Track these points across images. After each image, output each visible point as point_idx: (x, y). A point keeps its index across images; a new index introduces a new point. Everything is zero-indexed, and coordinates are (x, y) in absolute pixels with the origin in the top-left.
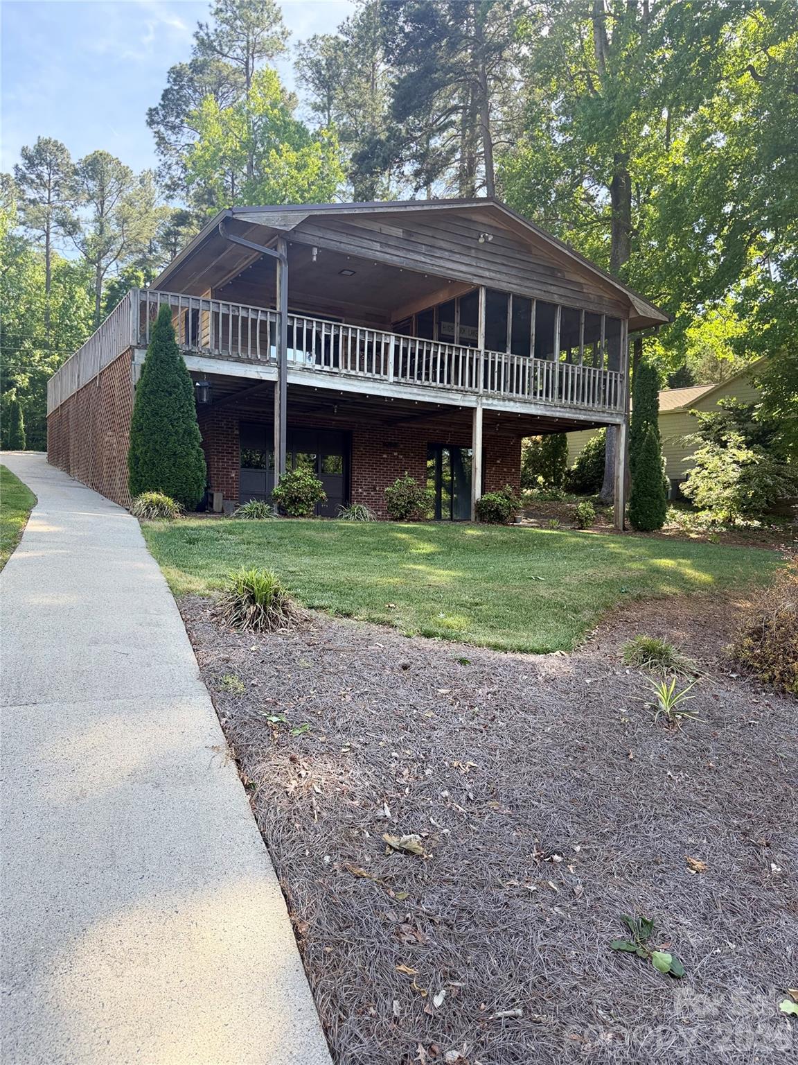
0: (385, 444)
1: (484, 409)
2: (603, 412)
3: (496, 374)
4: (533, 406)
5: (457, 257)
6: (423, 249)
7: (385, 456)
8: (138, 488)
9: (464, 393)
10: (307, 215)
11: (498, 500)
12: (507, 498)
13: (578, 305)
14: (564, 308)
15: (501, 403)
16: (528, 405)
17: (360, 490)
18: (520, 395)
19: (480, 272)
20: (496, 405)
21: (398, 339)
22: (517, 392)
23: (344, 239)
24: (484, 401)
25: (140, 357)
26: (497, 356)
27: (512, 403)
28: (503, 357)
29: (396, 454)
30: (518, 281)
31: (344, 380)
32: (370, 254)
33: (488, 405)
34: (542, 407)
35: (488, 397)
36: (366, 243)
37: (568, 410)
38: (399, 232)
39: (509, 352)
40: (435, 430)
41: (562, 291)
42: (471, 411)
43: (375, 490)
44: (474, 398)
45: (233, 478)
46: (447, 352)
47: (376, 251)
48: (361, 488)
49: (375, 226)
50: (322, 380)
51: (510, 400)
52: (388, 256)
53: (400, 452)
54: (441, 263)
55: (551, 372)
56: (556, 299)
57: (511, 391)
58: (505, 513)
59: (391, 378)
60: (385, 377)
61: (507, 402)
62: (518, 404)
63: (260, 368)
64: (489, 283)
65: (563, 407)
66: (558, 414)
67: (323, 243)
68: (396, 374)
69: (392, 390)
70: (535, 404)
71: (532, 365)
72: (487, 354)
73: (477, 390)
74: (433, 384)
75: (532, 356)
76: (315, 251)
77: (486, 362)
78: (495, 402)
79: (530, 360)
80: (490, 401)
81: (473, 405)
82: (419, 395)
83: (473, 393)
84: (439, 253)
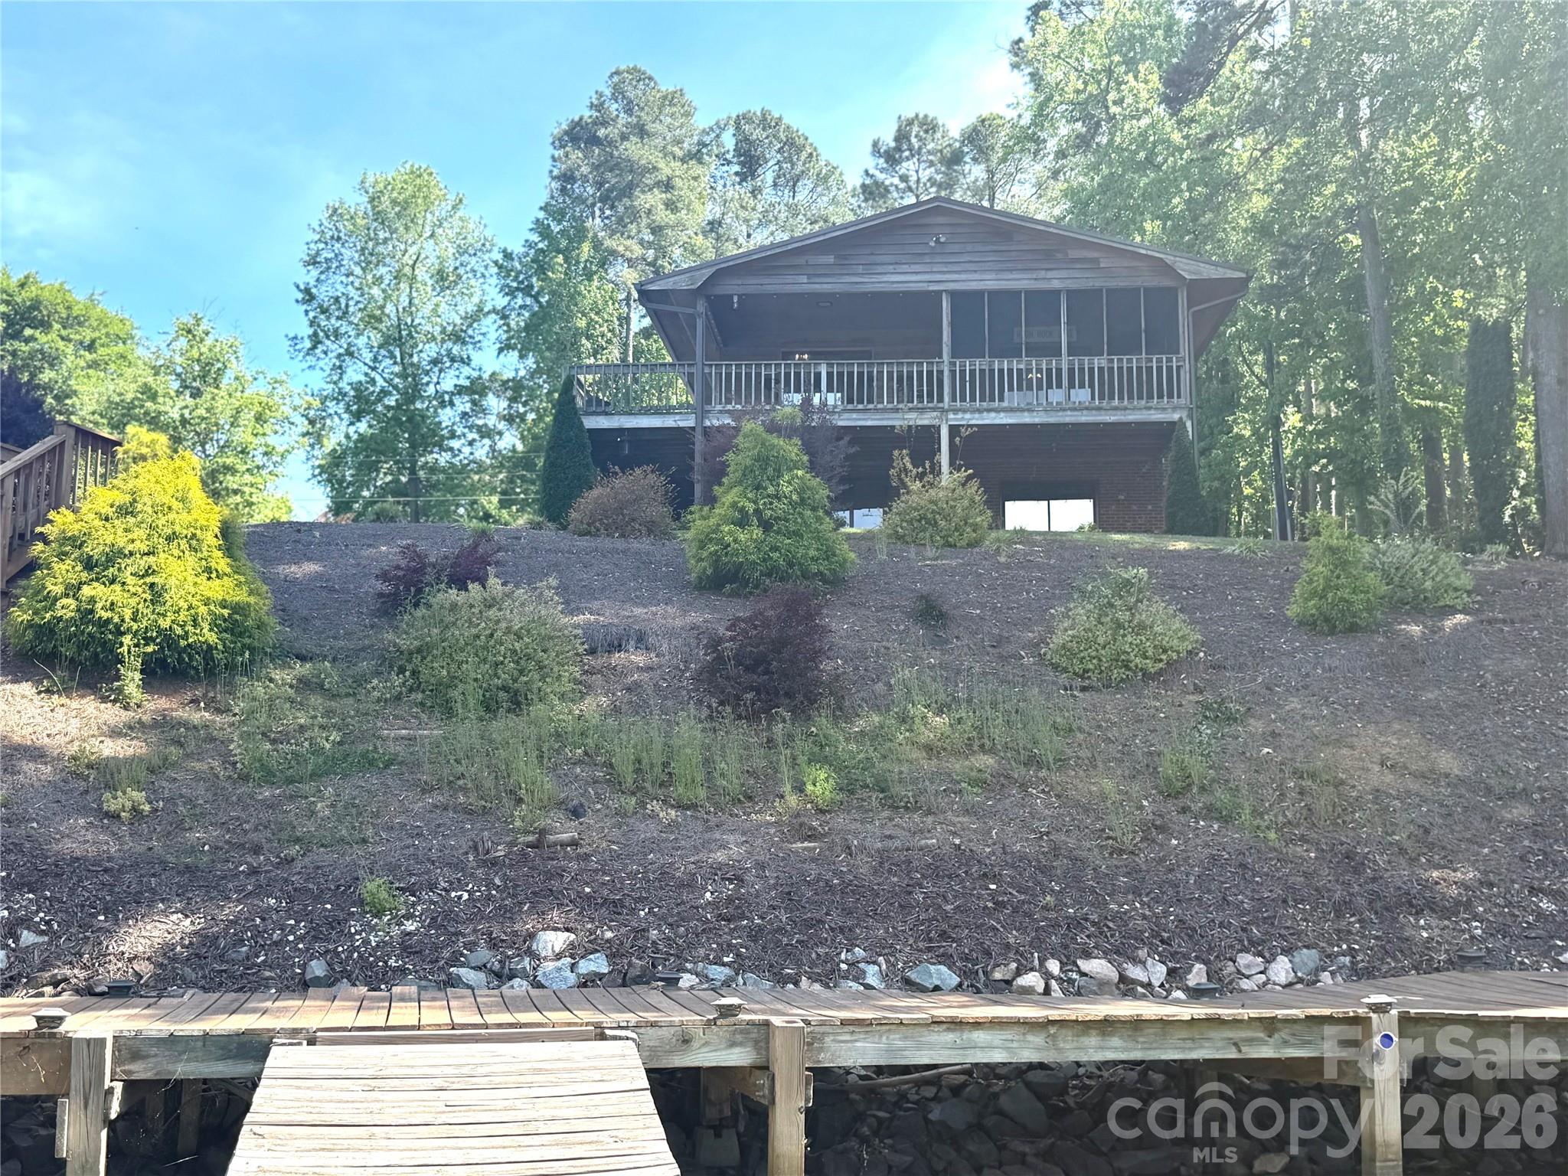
1: (950, 426)
3: (967, 384)
4: (1026, 414)
5: (905, 268)
6: (860, 269)
9: (922, 410)
10: (714, 269)
13: (1098, 284)
14: (1071, 293)
15: (977, 415)
16: (1019, 414)
18: (997, 403)
19: (938, 277)
20: (969, 419)
21: (829, 365)
23: (767, 281)
24: (951, 416)
26: (968, 363)
27: (993, 414)
28: (978, 363)
30: (993, 276)
32: (796, 289)
33: (957, 420)
34: (1040, 414)
35: (956, 411)
36: (790, 279)
37: (1084, 412)
38: (830, 259)
39: (986, 357)
41: (1063, 274)
42: (932, 430)
44: (936, 415)
46: (895, 370)
47: (800, 284)
49: (801, 260)
51: (989, 410)
52: (817, 286)
54: (885, 278)
56: (1056, 284)
61: (985, 414)
62: (1002, 414)
63: (677, 417)
64: (952, 287)
65: (1075, 410)
66: (1067, 420)
67: (742, 290)
70: (1031, 411)
71: (1023, 365)
72: (953, 364)
73: (940, 405)
74: (880, 406)
75: (1022, 356)
76: (735, 299)
77: (953, 373)
78: (968, 416)
79: (1020, 361)
80: (960, 415)
81: (936, 422)
83: (934, 409)
84: (880, 269)
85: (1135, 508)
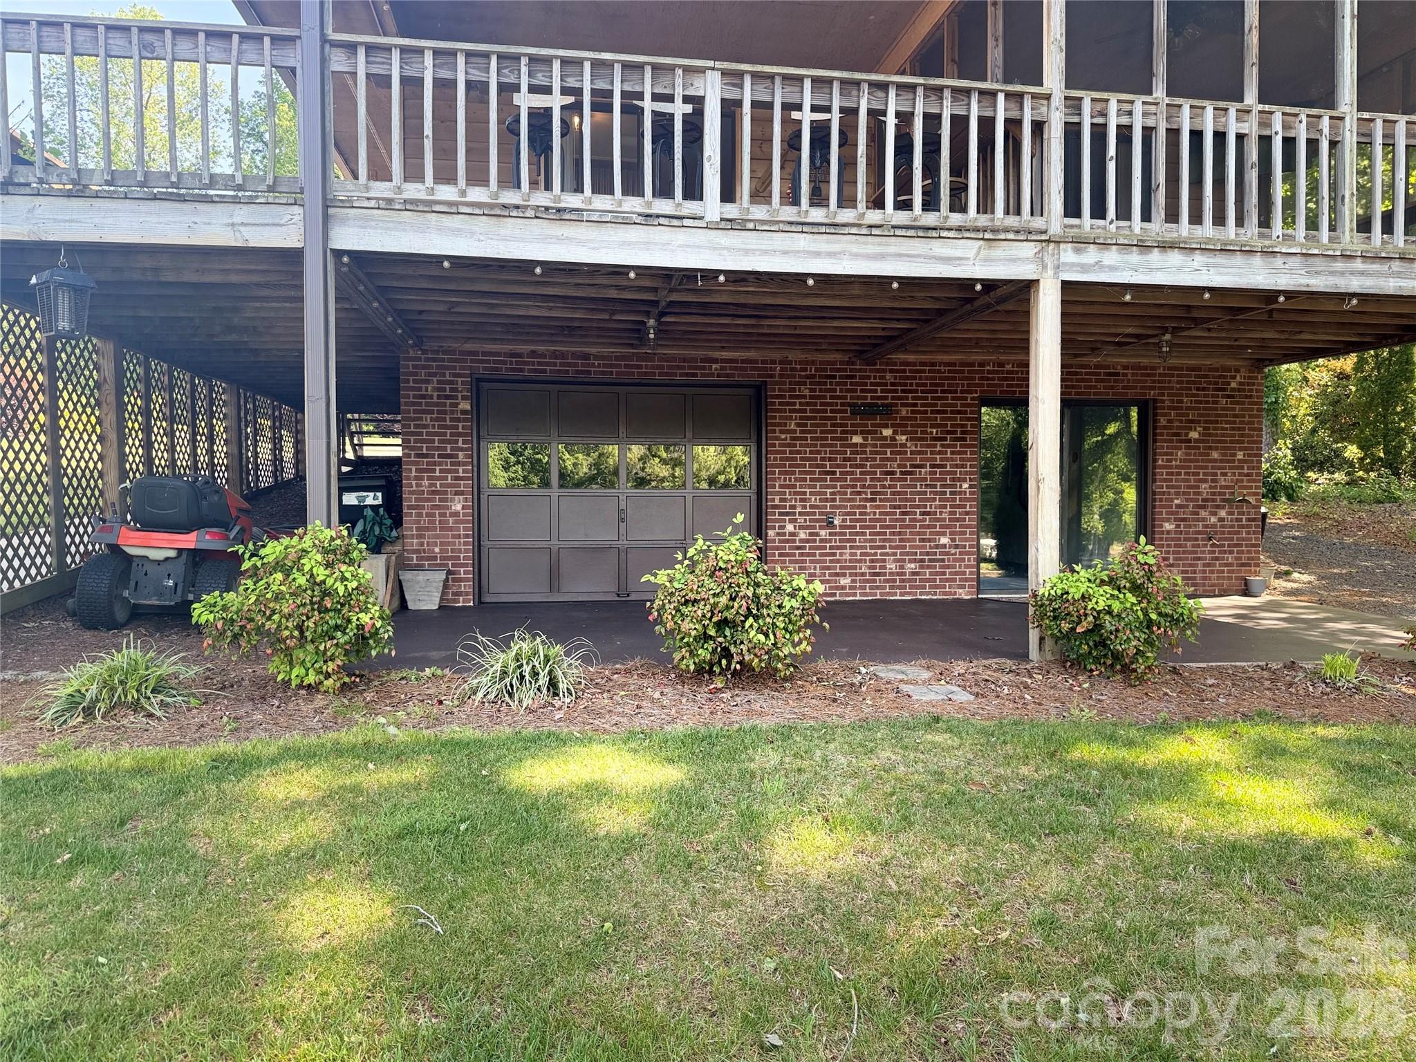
0: (856, 410)
1: (1064, 283)
3: (1111, 167)
4: (1257, 260)
7: (857, 439)
9: (991, 236)
11: (1102, 598)
12: (1136, 588)
15: (1134, 258)
16: (1238, 259)
17: (790, 528)
18: (1208, 229)
20: (1113, 268)
21: (734, 78)
22: (1196, 218)
24: (1068, 254)
26: (1113, 107)
27: (1175, 257)
28: (1138, 108)
29: (887, 432)
33: (1084, 268)
34: (1294, 262)
35: (1081, 242)
37: (1396, 266)
39: (1159, 92)
43: (830, 524)
44: (1028, 250)
45: (456, 514)
46: (919, 109)
48: (792, 521)
51: (1165, 246)
53: (899, 427)
55: (1324, 146)
57: (1172, 216)
58: (1128, 643)
59: (713, 208)
60: (691, 207)
61: (1155, 255)
62: (1199, 259)
65: (1377, 258)
66: (1355, 284)
68: (730, 195)
69: (716, 248)
70: (1269, 253)
71: (1251, 127)
72: (1074, 105)
73: (1038, 223)
74: (874, 216)
75: (1251, 96)
77: (1072, 133)
78: (1112, 257)
79: (1244, 113)
80: (1091, 255)
81: (1025, 271)
82: (817, 254)
83: (1026, 234)
85: (1215, 455)
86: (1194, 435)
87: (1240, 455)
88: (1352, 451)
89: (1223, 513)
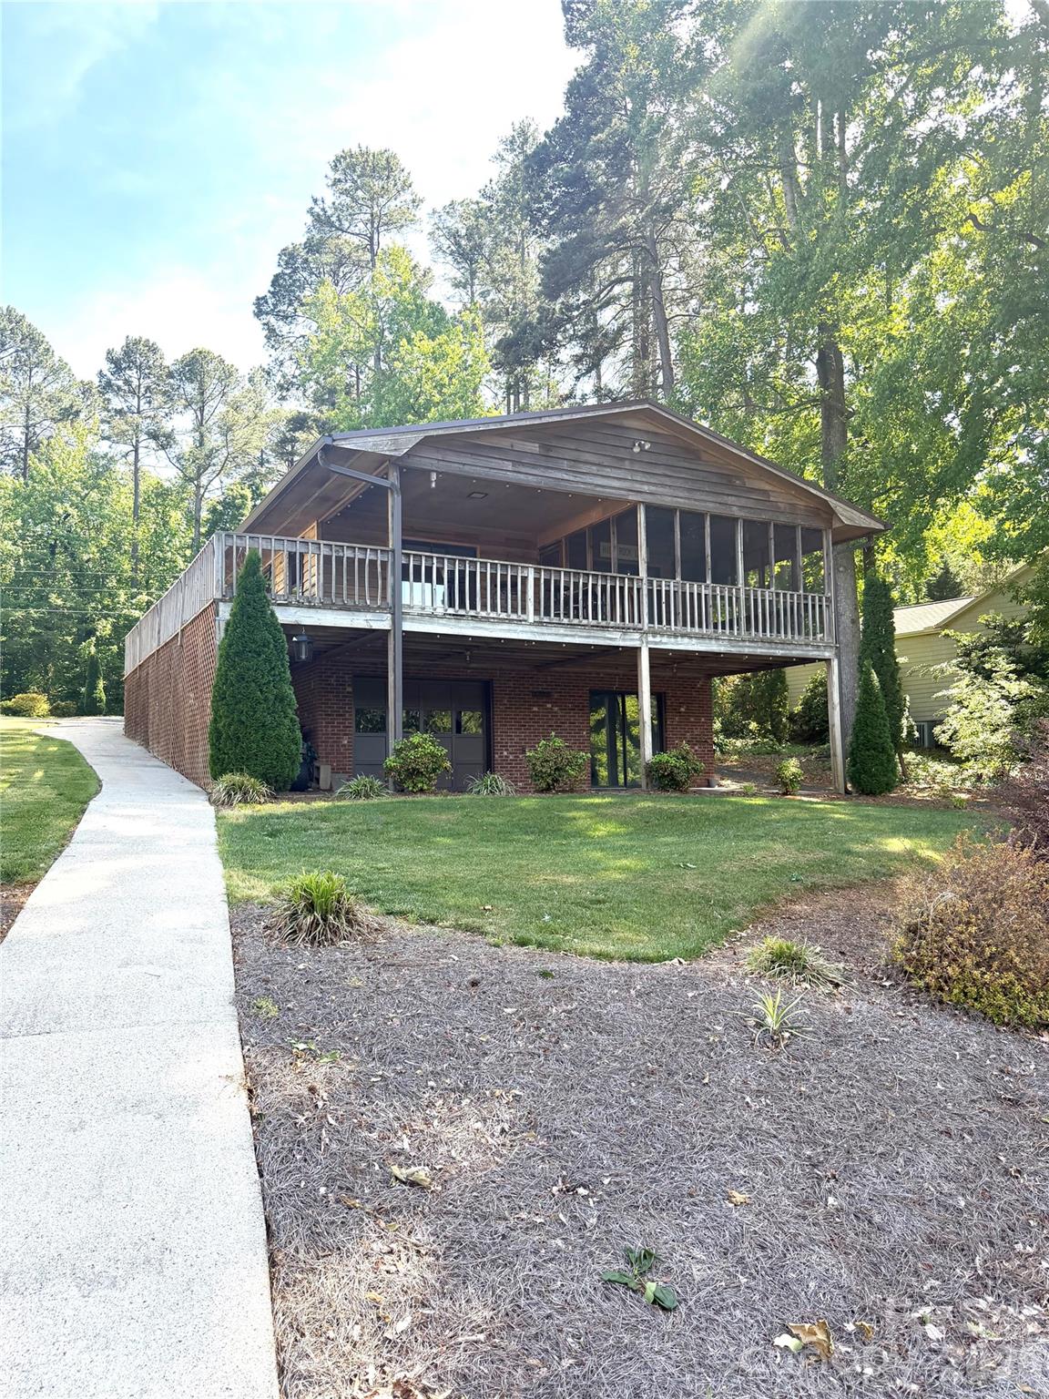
0: (535, 694)
1: (650, 649)
2: (807, 645)
3: (664, 606)
4: (713, 642)
5: (608, 471)
6: (565, 465)
7: (535, 709)
8: (219, 766)
9: (624, 630)
10: (422, 436)
11: (673, 761)
12: (683, 758)
13: (764, 516)
14: (747, 523)
15: (672, 640)
16: (707, 641)
17: (505, 753)
18: (697, 629)
19: (637, 487)
20: (666, 643)
21: (537, 571)
22: (692, 625)
23: (468, 460)
24: (650, 638)
25: (225, 611)
26: (664, 583)
27: (686, 640)
28: (672, 584)
29: (549, 706)
30: (686, 495)
31: (472, 624)
32: (500, 475)
33: (656, 643)
34: (725, 643)
35: (655, 634)
36: (494, 463)
37: (760, 644)
38: (534, 447)
39: (678, 579)
40: (598, 674)
41: (743, 502)
42: (635, 651)
43: (524, 752)
44: (637, 636)
45: (344, 745)
46: (600, 583)
47: (506, 471)
48: (506, 750)
49: (505, 443)
50: (444, 625)
51: (683, 636)
52: (522, 476)
53: (555, 704)
54: (588, 479)
55: (734, 599)
56: (736, 512)
57: (685, 624)
58: (682, 777)
59: (531, 617)
60: (524, 617)
61: (679, 639)
62: (694, 641)
63: (369, 616)
64: (649, 499)
65: (753, 641)
66: (746, 651)
67: (443, 467)
68: (537, 611)
69: (532, 632)
70: (717, 639)
71: (709, 592)
72: (650, 583)
73: (640, 626)
74: (585, 622)
75: (708, 582)
76: (434, 477)
77: (650, 592)
78: (665, 639)
79: (707, 587)
80: (658, 639)
81: (636, 644)
82: (567, 635)
83: (635, 630)
84: (584, 468)
85: (692, 719)
86: (682, 710)
87: (703, 720)
88: (753, 725)
89: (697, 748)
